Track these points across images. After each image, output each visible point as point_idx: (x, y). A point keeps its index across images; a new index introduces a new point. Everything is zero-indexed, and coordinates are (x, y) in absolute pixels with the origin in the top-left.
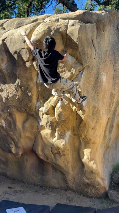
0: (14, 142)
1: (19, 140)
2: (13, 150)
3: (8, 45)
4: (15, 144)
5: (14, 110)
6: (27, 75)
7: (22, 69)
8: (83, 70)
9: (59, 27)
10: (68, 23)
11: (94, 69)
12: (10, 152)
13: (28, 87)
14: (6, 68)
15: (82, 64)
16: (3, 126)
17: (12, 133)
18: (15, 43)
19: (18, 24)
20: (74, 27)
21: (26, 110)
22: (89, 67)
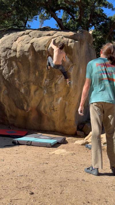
0: (27, 103)
1: (30, 102)
2: (25, 108)
3: (34, 46)
4: (27, 104)
5: (31, 83)
6: (43, 65)
7: (41, 61)
8: (73, 65)
9: (64, 42)
10: (68, 41)
11: (78, 66)
12: (23, 109)
13: (42, 72)
14: (31, 59)
15: (73, 63)
16: (22, 93)
17: (27, 97)
18: (39, 46)
19: (39, 35)
20: (71, 44)
21: (38, 84)
22: (75, 65)
